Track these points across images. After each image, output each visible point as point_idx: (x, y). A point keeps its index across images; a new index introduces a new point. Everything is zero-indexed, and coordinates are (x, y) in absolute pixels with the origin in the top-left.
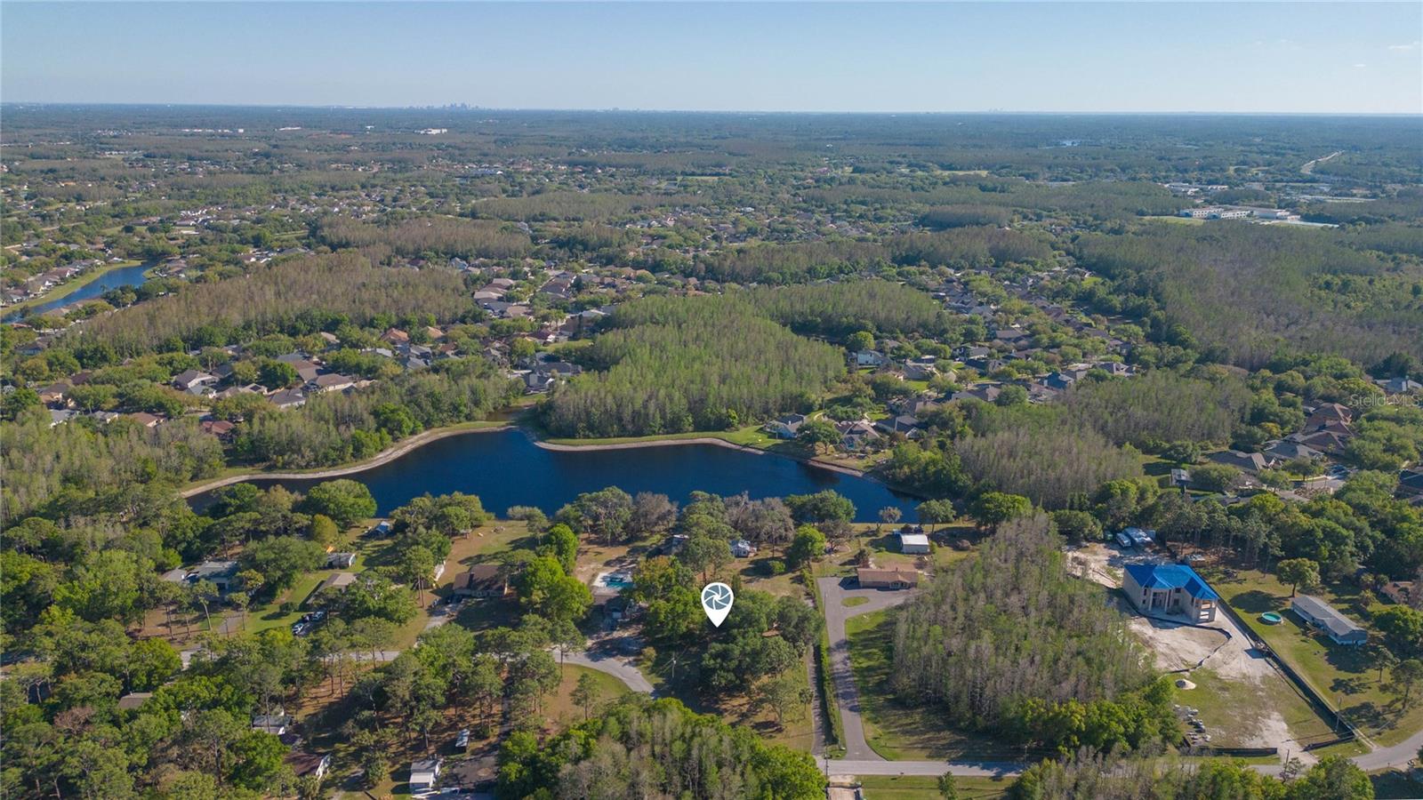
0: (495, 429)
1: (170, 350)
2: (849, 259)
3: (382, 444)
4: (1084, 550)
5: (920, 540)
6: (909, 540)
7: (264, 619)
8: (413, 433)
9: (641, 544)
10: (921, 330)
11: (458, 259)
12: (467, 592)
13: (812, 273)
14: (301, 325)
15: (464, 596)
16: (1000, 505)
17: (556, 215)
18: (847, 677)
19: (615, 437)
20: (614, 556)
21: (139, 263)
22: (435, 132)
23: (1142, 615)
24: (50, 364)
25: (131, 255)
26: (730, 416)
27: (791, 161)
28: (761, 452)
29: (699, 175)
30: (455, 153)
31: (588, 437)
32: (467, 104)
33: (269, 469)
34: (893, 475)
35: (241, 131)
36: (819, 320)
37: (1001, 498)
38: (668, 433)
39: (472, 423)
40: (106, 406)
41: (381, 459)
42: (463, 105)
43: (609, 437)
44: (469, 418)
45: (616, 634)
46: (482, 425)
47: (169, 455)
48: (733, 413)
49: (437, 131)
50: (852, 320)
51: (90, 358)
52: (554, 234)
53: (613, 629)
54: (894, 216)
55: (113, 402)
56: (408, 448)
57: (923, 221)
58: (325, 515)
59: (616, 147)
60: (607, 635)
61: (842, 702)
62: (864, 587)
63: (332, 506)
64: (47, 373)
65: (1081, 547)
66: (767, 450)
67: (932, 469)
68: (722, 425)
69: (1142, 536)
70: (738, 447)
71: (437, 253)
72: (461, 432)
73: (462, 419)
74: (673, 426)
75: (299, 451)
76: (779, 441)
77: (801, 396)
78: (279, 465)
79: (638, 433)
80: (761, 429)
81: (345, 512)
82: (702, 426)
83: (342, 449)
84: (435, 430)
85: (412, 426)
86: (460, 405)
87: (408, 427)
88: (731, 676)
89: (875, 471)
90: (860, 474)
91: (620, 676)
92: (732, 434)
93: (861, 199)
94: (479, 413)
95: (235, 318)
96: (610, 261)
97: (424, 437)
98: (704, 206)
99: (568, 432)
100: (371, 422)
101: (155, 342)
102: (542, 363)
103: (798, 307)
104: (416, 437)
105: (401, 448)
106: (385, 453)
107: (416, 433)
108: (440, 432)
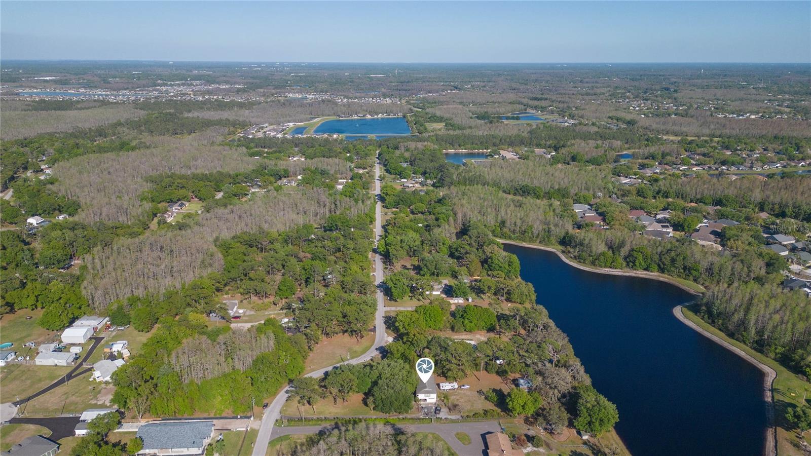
8: (646, 270)
33: (564, 252)
78: (567, 251)
79: (731, 335)
83: (591, 257)
97: (654, 275)
104: (644, 273)
106: (611, 270)
107: (648, 271)
108: (664, 278)
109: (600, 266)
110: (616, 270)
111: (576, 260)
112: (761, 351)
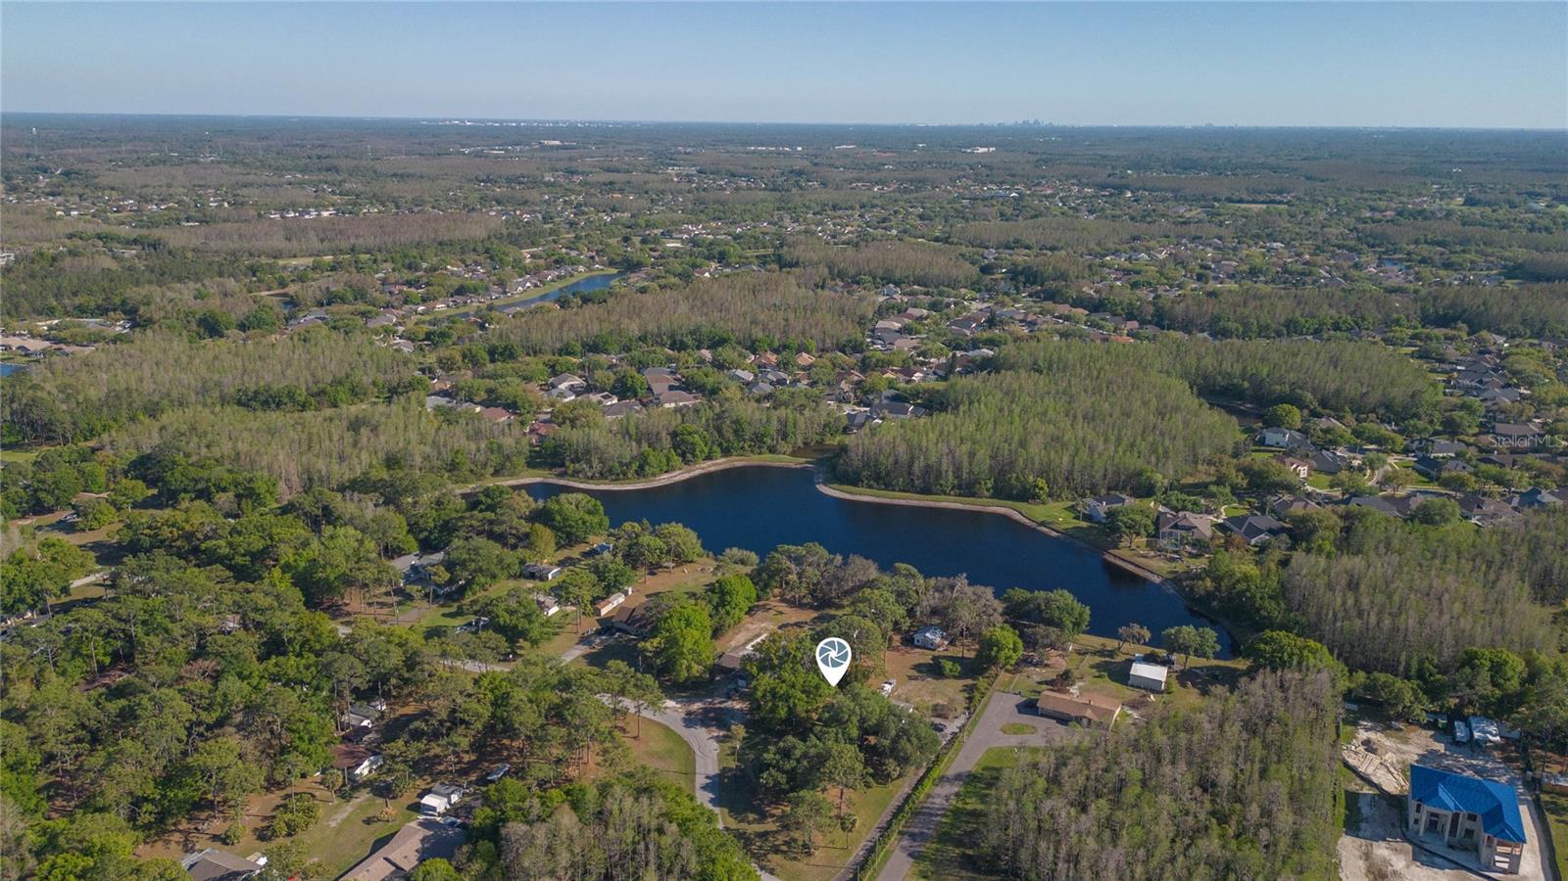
0: (793, 466)
1: (569, 354)
2: (1352, 313)
3: (668, 465)
4: (1393, 732)
5: (1157, 673)
6: (1141, 670)
7: (444, 615)
8: (709, 458)
9: (832, 612)
10: (1382, 411)
11: (891, 285)
12: (625, 627)
13: (1291, 327)
14: (688, 340)
15: (619, 630)
16: (1281, 649)
17: (1032, 241)
18: (937, 815)
19: (900, 491)
20: (793, 620)
21: (615, 271)
22: (982, 150)
23: (1406, 839)
24: (464, 356)
25: (612, 263)
26: (1037, 486)
27: (1381, 188)
28: (1054, 534)
29: (1248, 202)
30: (985, 172)
31: (871, 487)
32: (1040, 120)
33: (562, 475)
34: (1191, 588)
35: (800, 149)
36: (1246, 384)
37: (1285, 641)
38: (960, 495)
39: (774, 456)
40: (477, 399)
41: (664, 479)
42: (1036, 121)
43: (894, 490)
44: (772, 450)
45: (729, 704)
46: (785, 460)
47: (478, 450)
48: (1041, 482)
49: (985, 150)
50: (1287, 389)
51: (501, 354)
52: (1013, 264)
53: (729, 697)
54: (1472, 262)
55: (483, 395)
56: (697, 472)
57: (1514, 271)
58: (546, 525)
59: (1170, 168)
60: (720, 703)
61: (906, 843)
62: (1042, 715)
63: (558, 518)
64: (460, 364)
65: (1390, 727)
66: (1066, 533)
67: (1242, 586)
68: (1026, 495)
69: (1490, 732)
70: (1034, 525)
71: (874, 278)
72: (763, 463)
73: (764, 450)
74: (968, 489)
75: (589, 462)
76: (1084, 524)
77: (1140, 474)
78: (570, 472)
79: (926, 491)
80: (1073, 506)
81: (570, 526)
82: (1001, 492)
83: (628, 465)
84: (733, 458)
85: (706, 450)
86: (764, 436)
87: (702, 451)
88: (782, 779)
89: (1176, 579)
90: (1157, 580)
91: (696, 749)
92: (1034, 507)
93: (1440, 238)
94: (784, 446)
95: (633, 328)
96: (1052, 296)
97: (720, 463)
98: (1220, 238)
99: (852, 479)
100: (667, 442)
101: (558, 345)
102: (885, 402)
103: (1226, 366)
104: (710, 463)
105: (689, 472)
106: (669, 475)
107: (711, 459)
108: (736, 461)
109: (654, 475)
110: (677, 473)
111: (606, 478)
112: (973, 495)
